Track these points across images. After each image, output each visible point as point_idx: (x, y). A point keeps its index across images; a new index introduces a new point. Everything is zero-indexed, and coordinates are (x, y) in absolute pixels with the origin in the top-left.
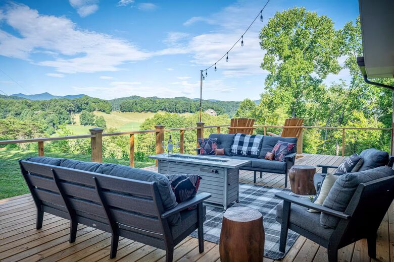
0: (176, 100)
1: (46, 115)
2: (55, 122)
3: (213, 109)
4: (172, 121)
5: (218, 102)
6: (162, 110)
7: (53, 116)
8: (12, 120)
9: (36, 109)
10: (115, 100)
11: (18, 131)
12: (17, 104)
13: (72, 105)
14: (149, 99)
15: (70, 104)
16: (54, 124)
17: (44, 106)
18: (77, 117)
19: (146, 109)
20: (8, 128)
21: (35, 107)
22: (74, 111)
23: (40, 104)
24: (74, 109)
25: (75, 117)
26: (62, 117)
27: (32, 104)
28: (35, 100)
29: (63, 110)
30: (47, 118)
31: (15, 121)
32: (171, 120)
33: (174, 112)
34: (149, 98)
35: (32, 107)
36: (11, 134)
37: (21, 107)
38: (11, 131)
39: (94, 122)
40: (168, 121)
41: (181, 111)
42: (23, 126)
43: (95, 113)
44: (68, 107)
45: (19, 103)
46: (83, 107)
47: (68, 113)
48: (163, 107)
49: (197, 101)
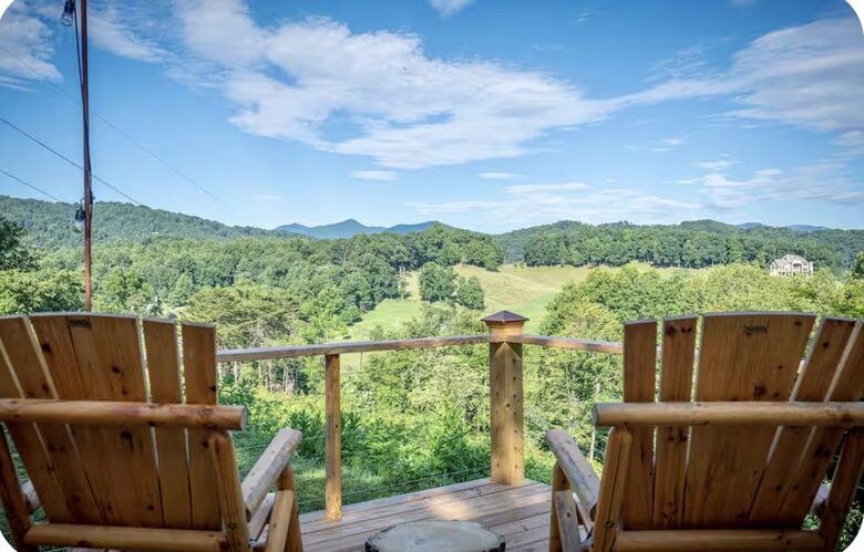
0: (682, 231)
1: (341, 274)
2: (361, 294)
3: (800, 253)
4: (640, 293)
5: (819, 233)
6: (641, 259)
7: (356, 277)
8: (244, 289)
9: (320, 261)
10: (513, 234)
11: (254, 316)
12: (281, 250)
13: (403, 248)
14: (605, 229)
15: (398, 247)
16: (359, 298)
17: (337, 253)
18: (412, 281)
19: (594, 258)
20: (232, 308)
21: (317, 256)
22: (407, 264)
23: (330, 246)
24: (406, 259)
25: (408, 279)
26: (379, 279)
27: (311, 248)
28: (321, 237)
29: (381, 262)
30: (344, 283)
31: (251, 289)
32: (639, 288)
33: (676, 265)
34: (606, 225)
35: (311, 256)
36: (239, 322)
37: (288, 255)
38: (240, 314)
39: (455, 294)
40: (628, 292)
41: (698, 262)
42: (266, 304)
43: (457, 269)
44: (392, 253)
45: (285, 246)
46: (429, 253)
47: (393, 269)
48: (643, 251)
49: (748, 231)
